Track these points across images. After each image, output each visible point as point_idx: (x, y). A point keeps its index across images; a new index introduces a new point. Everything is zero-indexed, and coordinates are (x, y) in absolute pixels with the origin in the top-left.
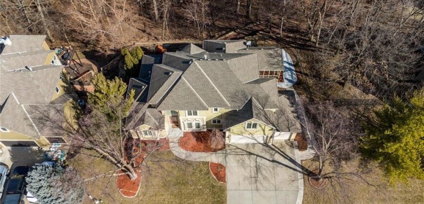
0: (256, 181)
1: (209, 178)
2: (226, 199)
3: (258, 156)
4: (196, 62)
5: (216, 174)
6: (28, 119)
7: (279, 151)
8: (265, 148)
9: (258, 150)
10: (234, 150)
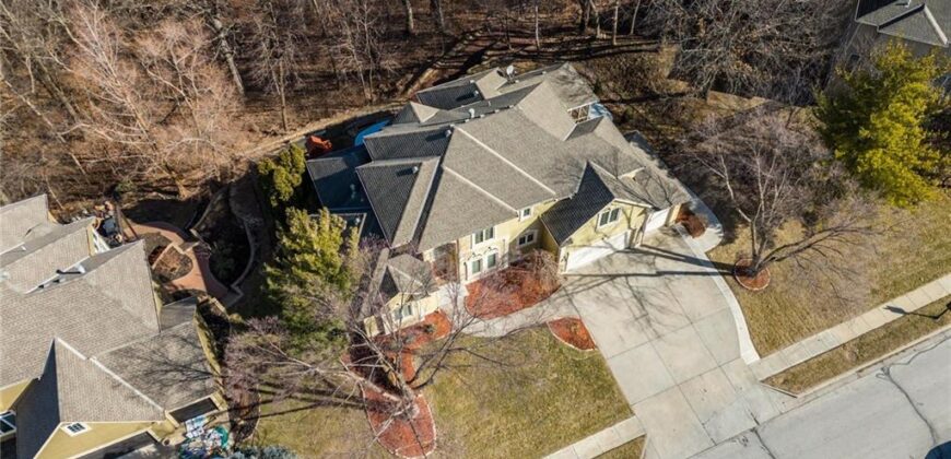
0: (648, 321)
1: (561, 351)
2: (612, 377)
3: (627, 276)
4: (460, 129)
5: (570, 340)
6: (120, 385)
7: (660, 253)
8: (632, 256)
9: (621, 265)
10: (577, 283)
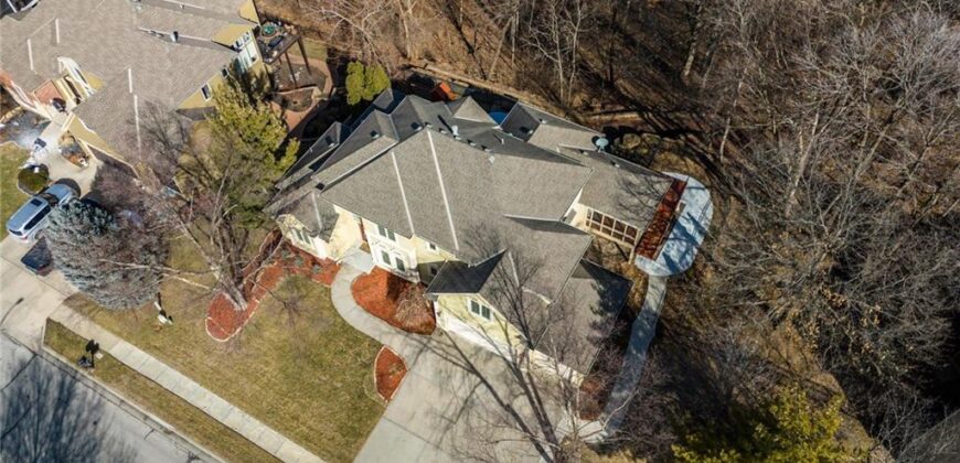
0: (447, 428)
1: (364, 374)
2: (369, 432)
3: (484, 381)
4: (429, 133)
10: (443, 346)
